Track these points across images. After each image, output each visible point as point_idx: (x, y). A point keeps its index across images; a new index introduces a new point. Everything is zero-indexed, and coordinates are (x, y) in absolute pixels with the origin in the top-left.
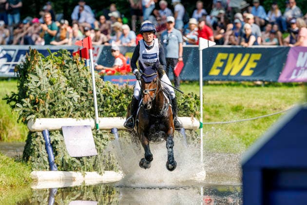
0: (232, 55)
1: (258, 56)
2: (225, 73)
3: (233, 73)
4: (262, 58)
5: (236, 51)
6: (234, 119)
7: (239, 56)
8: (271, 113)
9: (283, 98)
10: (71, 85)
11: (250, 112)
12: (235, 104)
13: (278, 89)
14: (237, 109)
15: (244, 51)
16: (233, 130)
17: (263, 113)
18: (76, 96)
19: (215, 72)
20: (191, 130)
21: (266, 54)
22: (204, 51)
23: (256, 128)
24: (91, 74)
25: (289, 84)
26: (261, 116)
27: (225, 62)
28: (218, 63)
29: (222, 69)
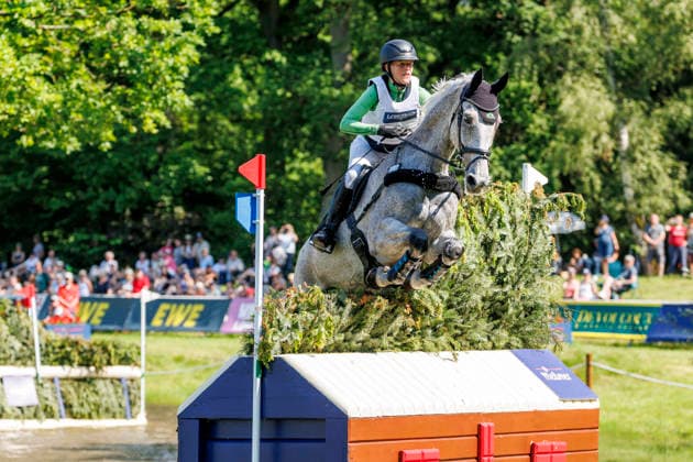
0: (174, 306)
1: (200, 307)
2: (168, 324)
3: (176, 323)
4: (205, 309)
5: (179, 302)
6: (176, 369)
7: (182, 307)
8: (211, 364)
9: (224, 348)
10: (12, 334)
11: (192, 363)
12: (176, 355)
13: (219, 340)
14: (178, 360)
15: (187, 302)
16: (175, 380)
17: (205, 364)
18: (18, 345)
19: (157, 322)
20: (132, 380)
21: (210, 305)
22: (148, 304)
23: (196, 378)
24: (32, 324)
25: (231, 336)
26: (202, 367)
27: (168, 313)
28: (160, 314)
29: (165, 319)
